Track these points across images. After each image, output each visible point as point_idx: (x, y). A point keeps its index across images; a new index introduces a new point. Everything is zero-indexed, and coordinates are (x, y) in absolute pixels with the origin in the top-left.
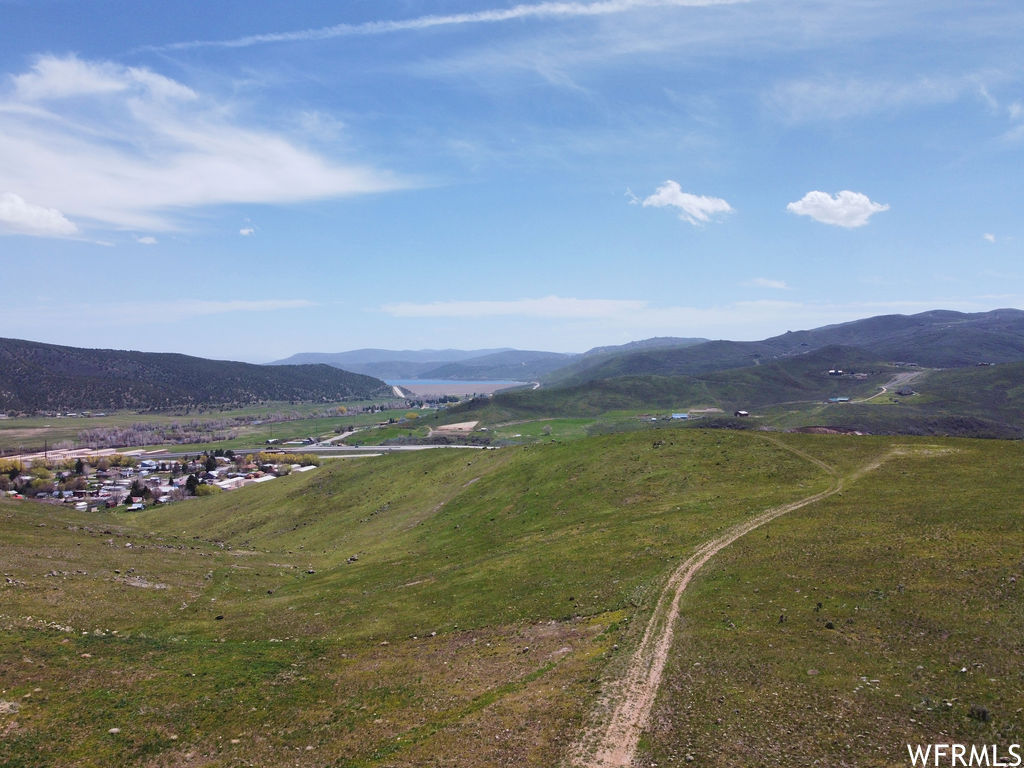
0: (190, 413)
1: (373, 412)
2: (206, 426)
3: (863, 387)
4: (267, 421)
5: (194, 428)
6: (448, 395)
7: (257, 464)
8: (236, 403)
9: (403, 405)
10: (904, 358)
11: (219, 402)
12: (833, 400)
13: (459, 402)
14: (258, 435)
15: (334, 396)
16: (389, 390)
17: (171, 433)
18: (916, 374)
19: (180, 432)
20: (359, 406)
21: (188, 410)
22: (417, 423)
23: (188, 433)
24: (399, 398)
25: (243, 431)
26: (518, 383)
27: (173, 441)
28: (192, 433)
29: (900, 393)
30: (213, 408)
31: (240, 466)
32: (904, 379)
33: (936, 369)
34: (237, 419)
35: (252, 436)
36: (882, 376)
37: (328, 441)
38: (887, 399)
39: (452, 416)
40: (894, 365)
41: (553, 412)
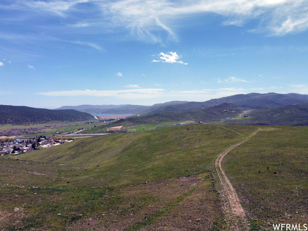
0: (30, 125)
1: (88, 124)
2: (35, 129)
3: (234, 115)
4: (55, 127)
5: (32, 129)
6: (112, 118)
7: (54, 140)
8: (44, 121)
9: (98, 121)
10: (245, 106)
11: (39, 121)
12: (226, 118)
13: (115, 121)
14: (53, 131)
15: (76, 119)
16: (93, 117)
17: (24, 131)
18: (249, 111)
19: (27, 131)
20: (84, 122)
21: (29, 124)
22: (103, 127)
23: (30, 131)
24: (96, 119)
25: (48, 130)
26: (132, 115)
27: (25, 133)
28: (31, 131)
29: (245, 116)
30: (37, 123)
31: (48, 141)
32: (245, 112)
33: (254, 110)
34: (45, 126)
35: (51, 131)
36: (239, 111)
37: (76, 133)
38: (241, 118)
39: (114, 124)
40: (242, 108)
41: (145, 123)
